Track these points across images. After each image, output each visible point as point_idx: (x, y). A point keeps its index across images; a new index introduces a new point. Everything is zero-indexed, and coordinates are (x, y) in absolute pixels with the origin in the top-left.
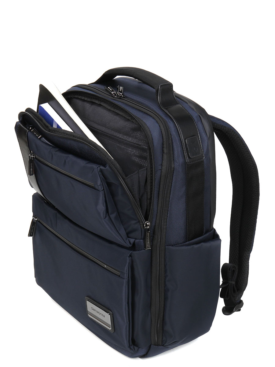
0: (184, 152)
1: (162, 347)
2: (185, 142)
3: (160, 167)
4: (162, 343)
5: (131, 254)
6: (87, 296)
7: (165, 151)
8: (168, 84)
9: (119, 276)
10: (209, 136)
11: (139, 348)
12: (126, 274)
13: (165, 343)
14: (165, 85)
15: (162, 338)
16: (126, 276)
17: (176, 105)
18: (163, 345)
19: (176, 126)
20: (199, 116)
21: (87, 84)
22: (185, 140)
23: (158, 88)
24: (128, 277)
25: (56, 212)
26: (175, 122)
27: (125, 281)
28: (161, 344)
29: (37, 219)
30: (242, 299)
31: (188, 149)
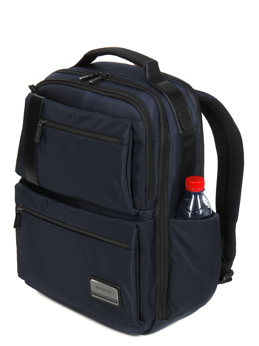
0: (177, 125)
1: (166, 321)
2: (178, 115)
3: (158, 139)
4: (166, 318)
5: (137, 225)
6: (90, 276)
7: (162, 123)
8: (154, 61)
9: (126, 248)
10: (197, 109)
11: (145, 322)
12: (133, 245)
13: (169, 317)
14: (151, 62)
15: (166, 312)
16: (133, 247)
17: (164, 81)
18: (167, 319)
19: (168, 100)
20: (187, 91)
21: (68, 68)
22: (178, 113)
23: (146, 66)
24: (136, 248)
25: (46, 197)
26: (166, 96)
27: (133, 252)
28: (164, 318)
29: (22, 209)
30: (232, 269)
31: (182, 122)
